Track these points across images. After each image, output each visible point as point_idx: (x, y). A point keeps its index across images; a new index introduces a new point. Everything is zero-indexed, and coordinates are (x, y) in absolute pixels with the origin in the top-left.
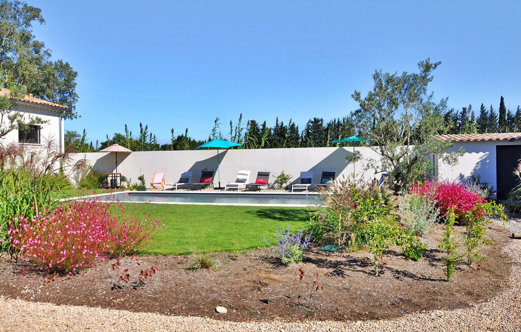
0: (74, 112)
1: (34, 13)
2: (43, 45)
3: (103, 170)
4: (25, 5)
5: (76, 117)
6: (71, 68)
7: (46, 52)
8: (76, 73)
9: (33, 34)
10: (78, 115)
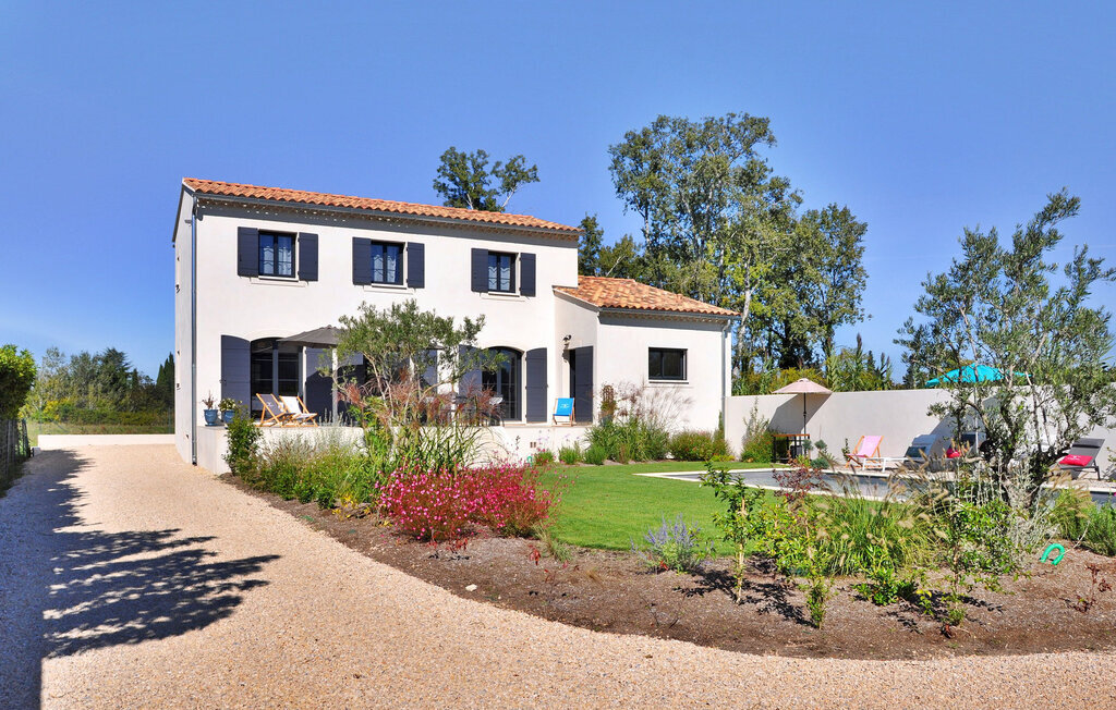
0: (856, 305)
1: (758, 129)
2: (787, 185)
3: (785, 430)
4: (746, 117)
5: (861, 319)
6: (853, 218)
7: (792, 196)
8: (864, 226)
9: (769, 166)
10: (866, 313)
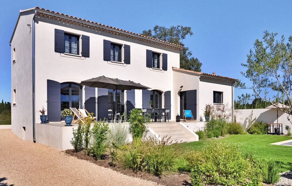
1: (187, 31)
2: (188, 49)
4: (182, 27)
6: (199, 61)
7: (189, 53)
8: (201, 64)
